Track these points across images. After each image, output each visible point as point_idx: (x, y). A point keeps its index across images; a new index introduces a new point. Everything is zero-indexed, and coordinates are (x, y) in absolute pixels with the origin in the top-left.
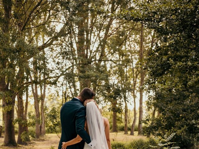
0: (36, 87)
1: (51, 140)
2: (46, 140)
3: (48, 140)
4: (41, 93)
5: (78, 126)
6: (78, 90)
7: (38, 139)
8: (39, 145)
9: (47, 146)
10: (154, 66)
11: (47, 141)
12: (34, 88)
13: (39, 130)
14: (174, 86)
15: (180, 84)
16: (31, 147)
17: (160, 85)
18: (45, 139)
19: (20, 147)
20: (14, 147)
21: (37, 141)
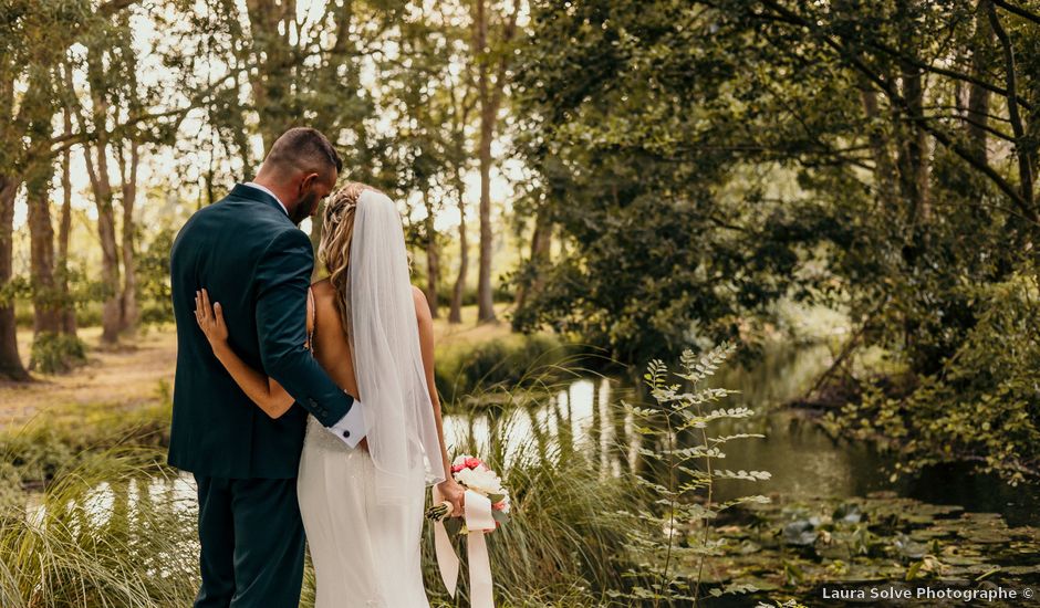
0: (102, 157)
1: (159, 348)
2: (144, 349)
3: (151, 349)
4: (124, 179)
5: (272, 333)
6: (257, 163)
7: (115, 347)
8: (117, 370)
9: (146, 375)
10: (558, 62)
11: (148, 353)
12: (94, 158)
13: (119, 312)
14: (644, 135)
15: (665, 129)
16: (82, 380)
17: (587, 131)
18: (140, 346)
19: (40, 382)
20: (15, 384)
21: (111, 351)
